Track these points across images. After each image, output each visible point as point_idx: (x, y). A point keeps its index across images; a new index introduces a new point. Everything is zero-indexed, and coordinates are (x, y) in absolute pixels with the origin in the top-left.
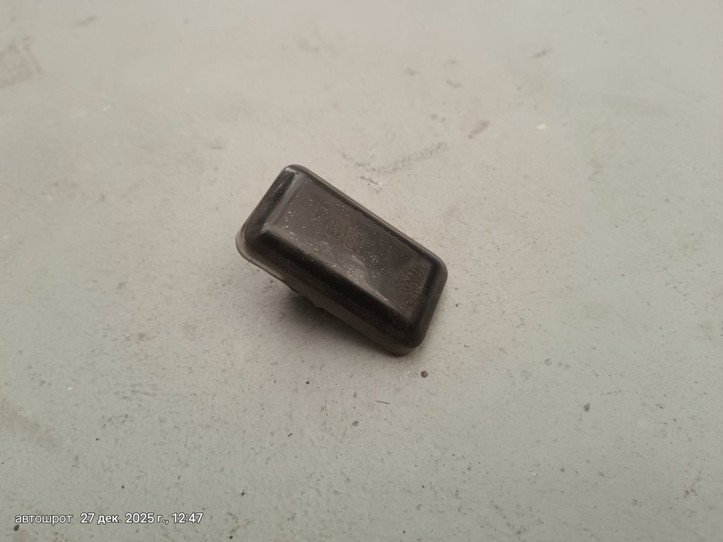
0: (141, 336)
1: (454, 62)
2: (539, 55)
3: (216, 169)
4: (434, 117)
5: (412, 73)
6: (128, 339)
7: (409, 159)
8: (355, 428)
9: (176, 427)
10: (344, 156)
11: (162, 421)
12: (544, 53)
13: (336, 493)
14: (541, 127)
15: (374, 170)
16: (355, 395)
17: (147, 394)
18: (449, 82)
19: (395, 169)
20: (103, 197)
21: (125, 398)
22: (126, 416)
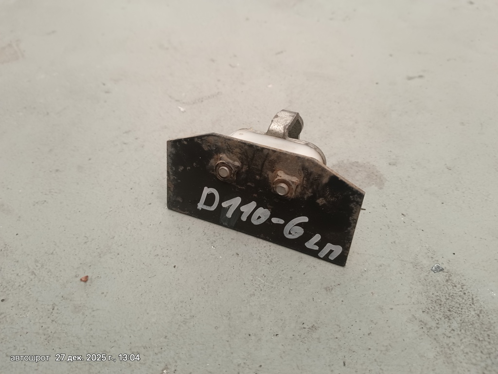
0: (57, 170)
1: (235, 56)
2: (279, 53)
3: (105, 102)
4: (219, 81)
5: (213, 61)
6: (51, 171)
7: (202, 99)
8: (149, 205)
9: (67, 205)
10: (170, 97)
11: (61, 203)
12: (282, 52)
13: (135, 229)
14: (270, 86)
15: (184, 103)
16: (152, 193)
17: (56, 193)
18: (230, 65)
19: (194, 103)
20: (48, 114)
21: (46, 194)
22: (45, 201)
